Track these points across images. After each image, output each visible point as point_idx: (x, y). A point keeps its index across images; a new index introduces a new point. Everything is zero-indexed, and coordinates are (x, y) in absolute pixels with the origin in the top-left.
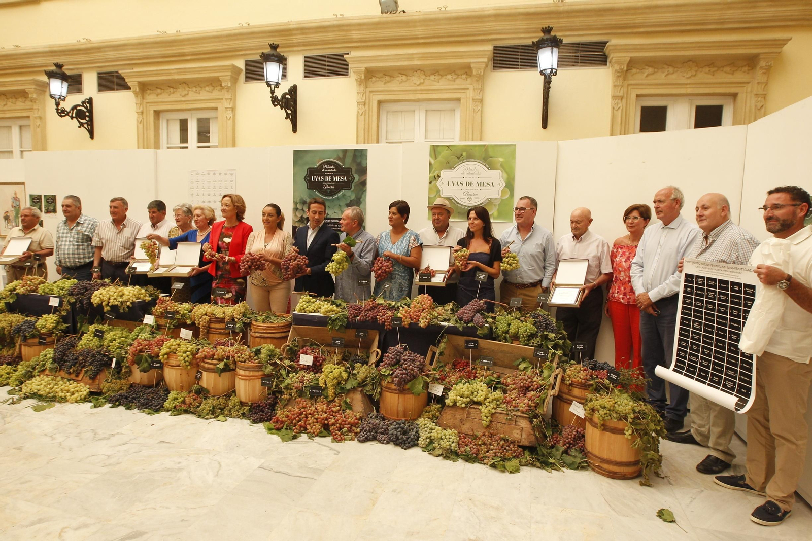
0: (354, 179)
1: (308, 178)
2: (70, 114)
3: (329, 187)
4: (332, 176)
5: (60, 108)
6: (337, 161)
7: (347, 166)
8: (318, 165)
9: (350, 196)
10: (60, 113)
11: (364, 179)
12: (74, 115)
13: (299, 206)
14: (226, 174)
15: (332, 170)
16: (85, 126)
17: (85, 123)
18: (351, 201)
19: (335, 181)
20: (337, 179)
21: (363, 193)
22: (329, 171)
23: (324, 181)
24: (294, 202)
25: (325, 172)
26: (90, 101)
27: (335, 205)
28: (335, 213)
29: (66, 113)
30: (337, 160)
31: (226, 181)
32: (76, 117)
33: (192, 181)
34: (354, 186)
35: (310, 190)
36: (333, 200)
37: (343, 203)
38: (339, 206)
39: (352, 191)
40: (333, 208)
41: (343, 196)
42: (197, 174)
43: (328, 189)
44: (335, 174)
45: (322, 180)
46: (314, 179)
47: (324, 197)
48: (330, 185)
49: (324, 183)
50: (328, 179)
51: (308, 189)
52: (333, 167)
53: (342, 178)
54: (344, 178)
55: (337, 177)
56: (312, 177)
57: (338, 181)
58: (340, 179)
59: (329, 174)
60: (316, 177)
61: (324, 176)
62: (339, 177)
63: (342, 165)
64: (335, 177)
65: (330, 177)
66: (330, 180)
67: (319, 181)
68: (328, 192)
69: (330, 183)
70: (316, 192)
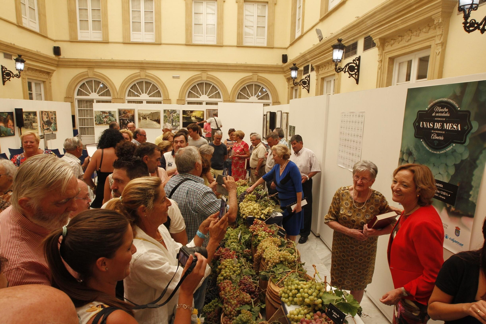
0: (472, 128)
1: (417, 124)
2: (344, 70)
3: (437, 138)
4: (443, 122)
5: (337, 67)
6: (451, 101)
7: (464, 109)
8: (429, 106)
9: (461, 154)
10: (337, 70)
12: (346, 70)
13: (405, 157)
14: (359, 116)
15: (443, 115)
16: (354, 76)
17: (353, 74)
18: (462, 161)
19: (446, 130)
20: (448, 126)
21: (481, 153)
22: (440, 115)
23: (433, 129)
25: (436, 117)
26: (359, 59)
27: (442, 163)
28: (440, 173)
29: (341, 69)
30: (452, 100)
31: (359, 123)
32: (348, 71)
33: (342, 121)
34: (470, 139)
35: (417, 139)
36: (440, 156)
37: (451, 162)
38: (446, 165)
39: (465, 147)
40: (438, 167)
41: (452, 152)
42: (345, 116)
43: (436, 140)
44: (447, 119)
45: (431, 127)
46: (423, 124)
47: (430, 150)
48: (438, 135)
49: (432, 131)
50: (438, 126)
51: (415, 137)
52: (447, 110)
53: (455, 125)
54: (457, 126)
55: (448, 124)
56: (421, 123)
57: (448, 130)
58: (453, 127)
59: (439, 119)
60: (425, 123)
61: (434, 122)
62: (452, 125)
63: (458, 107)
64: (446, 125)
65: (440, 124)
66: (440, 127)
67: (427, 128)
68: (436, 144)
69: (440, 132)
70: (423, 142)
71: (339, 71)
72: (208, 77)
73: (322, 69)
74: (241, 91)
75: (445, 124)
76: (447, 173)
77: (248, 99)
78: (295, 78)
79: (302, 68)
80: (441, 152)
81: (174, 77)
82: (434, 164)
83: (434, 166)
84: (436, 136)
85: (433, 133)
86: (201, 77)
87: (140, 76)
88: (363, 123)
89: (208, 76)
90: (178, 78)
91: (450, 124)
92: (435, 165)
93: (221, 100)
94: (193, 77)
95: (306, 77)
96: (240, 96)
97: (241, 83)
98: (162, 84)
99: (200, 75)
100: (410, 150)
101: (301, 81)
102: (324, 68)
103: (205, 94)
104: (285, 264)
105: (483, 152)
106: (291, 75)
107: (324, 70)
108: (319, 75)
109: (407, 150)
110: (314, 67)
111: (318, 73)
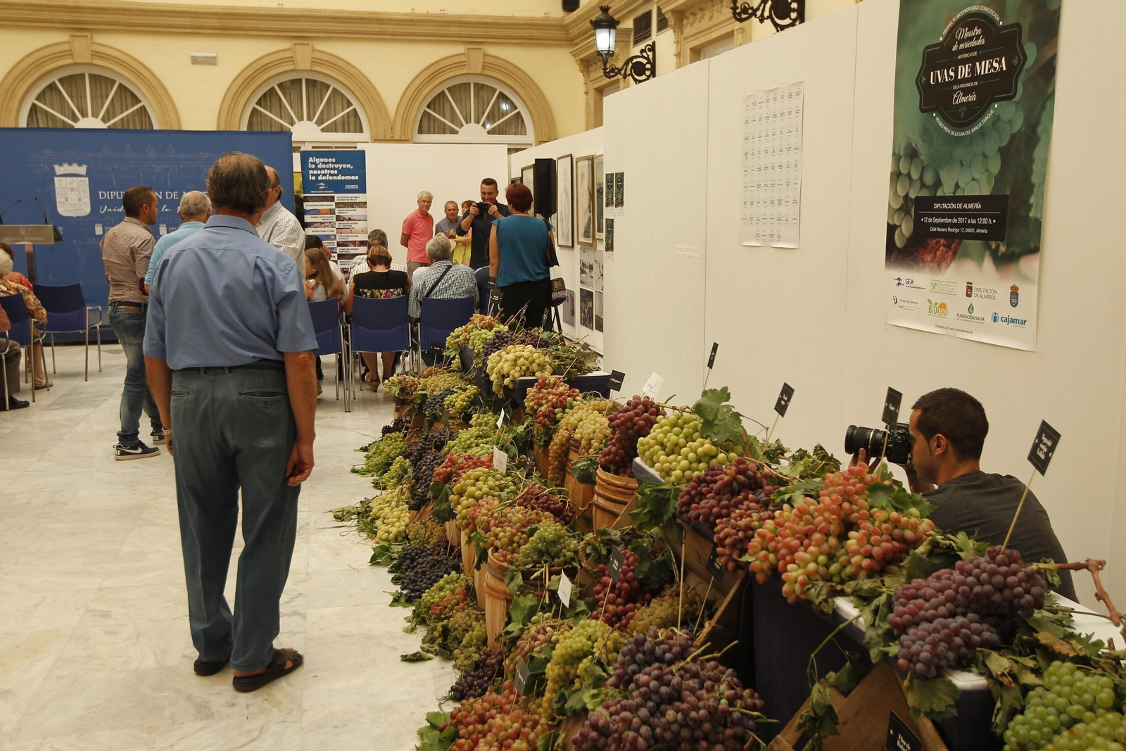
0: (1025, 59)
1: (924, 80)
2: (759, 13)
3: (964, 99)
4: (972, 61)
6: (986, 9)
7: (1010, 21)
8: (945, 32)
9: (1010, 122)
10: (739, 14)
11: (1051, 54)
12: (766, 14)
13: (903, 167)
14: (790, 96)
15: (974, 43)
18: (1012, 137)
19: (980, 77)
20: (983, 68)
21: (1043, 108)
22: (967, 45)
23: (957, 81)
24: (893, 154)
25: (959, 52)
27: (976, 155)
28: (973, 179)
29: (750, 11)
30: (988, 6)
31: (790, 113)
32: (770, 17)
33: (747, 122)
34: (1024, 85)
35: (925, 115)
36: (971, 141)
37: (992, 146)
38: (985, 156)
39: (1017, 103)
40: (970, 166)
41: (994, 123)
42: (754, 104)
43: (963, 104)
44: (981, 52)
45: (951, 77)
46: (936, 78)
47: (953, 133)
48: (966, 92)
49: (955, 87)
50: (964, 71)
51: (922, 111)
52: (978, 31)
53: (996, 61)
54: (1000, 63)
55: (983, 62)
56: (932, 74)
57: (985, 75)
58: (992, 66)
59: (966, 55)
60: (939, 72)
61: (956, 64)
62: (990, 62)
63: (998, 19)
64: (980, 65)
65: (969, 66)
66: (969, 74)
67: (945, 84)
68: (962, 115)
69: (968, 85)
70: (937, 119)
71: (743, 16)
72: (315, 61)
73: (691, 19)
74: (429, 106)
75: (978, 64)
76: (986, 174)
77: (453, 132)
78: (610, 54)
79: (628, 24)
80: (973, 131)
81: (195, 60)
82: (961, 161)
83: (962, 165)
84: (963, 96)
85: (956, 91)
86: (291, 60)
87: (70, 53)
88: (801, 111)
89: (317, 55)
90: (211, 61)
91: (988, 62)
92: (964, 162)
93: (366, 135)
94: (265, 61)
95: (642, 51)
96: (428, 125)
97: (431, 78)
98: (155, 83)
99: (288, 54)
100: (913, 145)
101: (626, 64)
102: (699, 16)
103: (309, 119)
105: (1048, 104)
106: (595, 44)
107: (700, 22)
108: (685, 39)
109: (906, 148)
110: (668, 16)
111: (682, 33)
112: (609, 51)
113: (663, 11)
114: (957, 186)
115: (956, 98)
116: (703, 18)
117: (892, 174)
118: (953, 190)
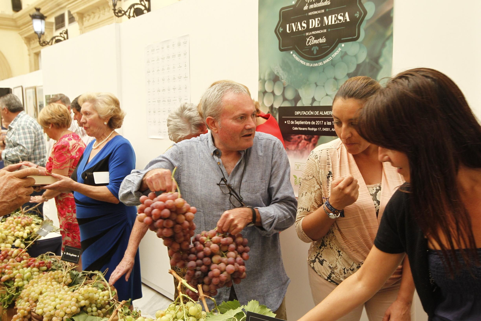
0: (366, 13)
1: (281, 30)
2: (127, 14)
3: (316, 42)
4: (321, 16)
9: (356, 56)
10: (117, 13)
11: (387, 9)
12: (132, 14)
13: (268, 88)
14: (179, 44)
15: (321, 4)
18: (359, 66)
19: (328, 27)
20: (330, 20)
21: (384, 45)
22: (315, 5)
23: (308, 30)
24: (260, 79)
25: (310, 10)
27: (328, 79)
28: (327, 95)
29: (123, 12)
31: (179, 55)
33: (148, 62)
34: (365, 30)
35: (284, 52)
36: (324, 69)
37: (342, 72)
38: (335, 79)
39: (360, 43)
40: (324, 86)
41: (342, 57)
42: (153, 50)
43: (315, 45)
44: (327, 10)
45: (304, 27)
46: (291, 28)
47: (308, 64)
48: (317, 37)
49: (307, 34)
50: (314, 23)
51: (281, 50)
53: (341, 15)
54: (344, 16)
55: (330, 17)
56: (288, 25)
57: (332, 25)
58: (337, 19)
59: (316, 12)
60: (293, 24)
61: (308, 18)
62: (335, 16)
64: (327, 18)
65: (318, 20)
66: (318, 25)
67: (299, 32)
68: (315, 52)
69: (318, 32)
70: (294, 55)
71: (120, 14)
73: (88, 17)
75: (325, 18)
78: (42, 34)
79: (52, 20)
80: (324, 62)
82: (316, 83)
83: (317, 86)
84: (315, 39)
85: (308, 36)
88: (188, 54)
91: (333, 16)
92: (318, 84)
95: (61, 34)
100: (275, 73)
101: (52, 39)
102: (92, 15)
104: (92, 311)
105: (387, 43)
106: (33, 29)
107: (93, 19)
108: (85, 28)
109: (270, 74)
110: (75, 16)
111: (83, 25)
112: (41, 32)
113: (72, 13)
114: (314, 100)
115: (309, 41)
116: (94, 17)
117: (259, 92)
118: (310, 102)
